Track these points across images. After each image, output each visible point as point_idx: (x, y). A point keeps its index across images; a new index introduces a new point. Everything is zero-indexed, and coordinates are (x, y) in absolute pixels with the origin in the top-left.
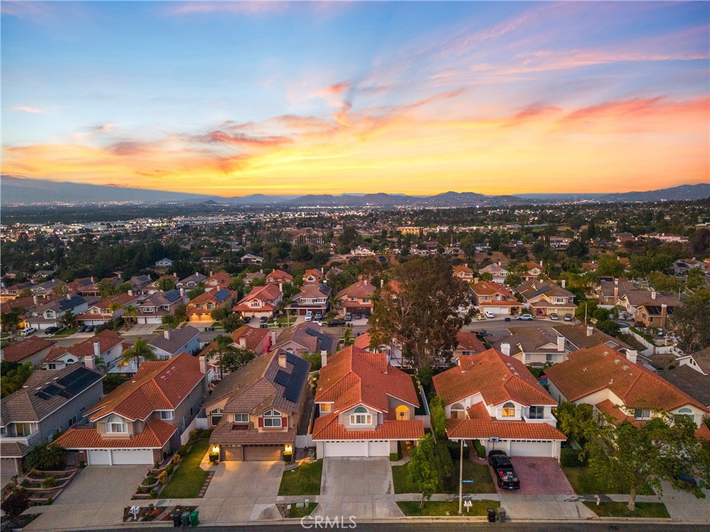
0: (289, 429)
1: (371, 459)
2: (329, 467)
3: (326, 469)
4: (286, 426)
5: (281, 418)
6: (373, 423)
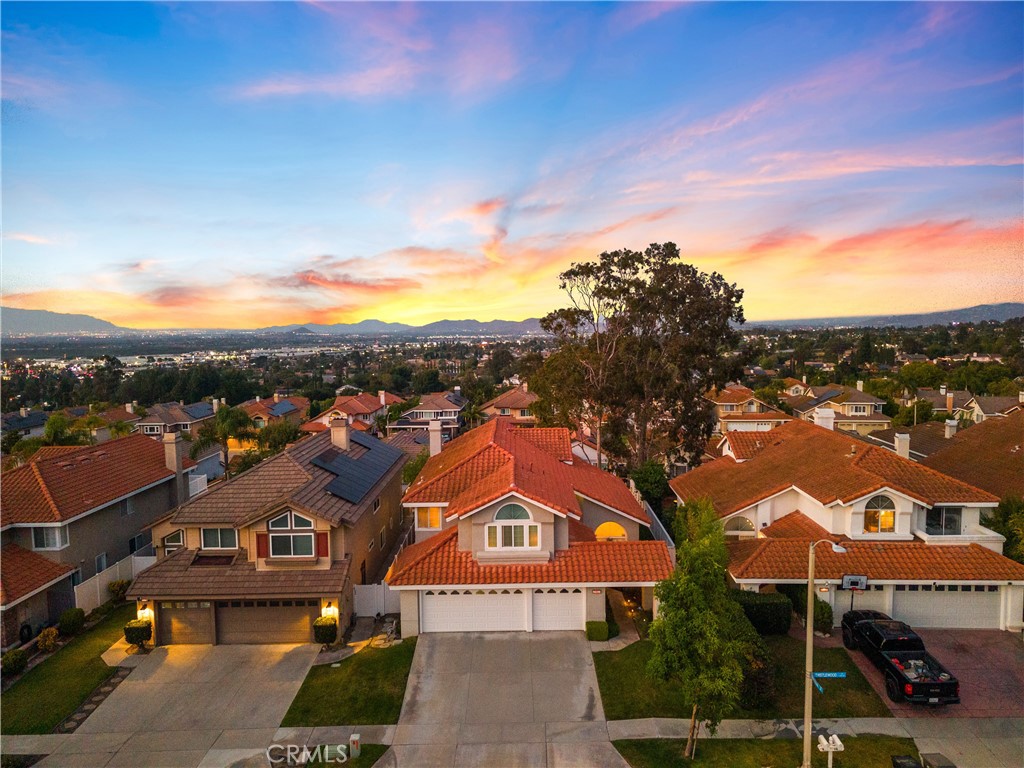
0: (334, 563)
1: (540, 637)
2: (430, 656)
3: (423, 659)
4: (327, 555)
5: (312, 534)
6: (542, 545)
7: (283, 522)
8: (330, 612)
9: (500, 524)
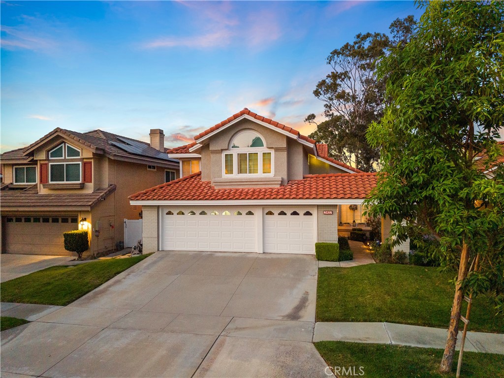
0: (98, 189)
3: (145, 265)
4: (91, 182)
5: (80, 163)
6: (275, 171)
7: (58, 153)
8: (85, 226)
9: (236, 151)
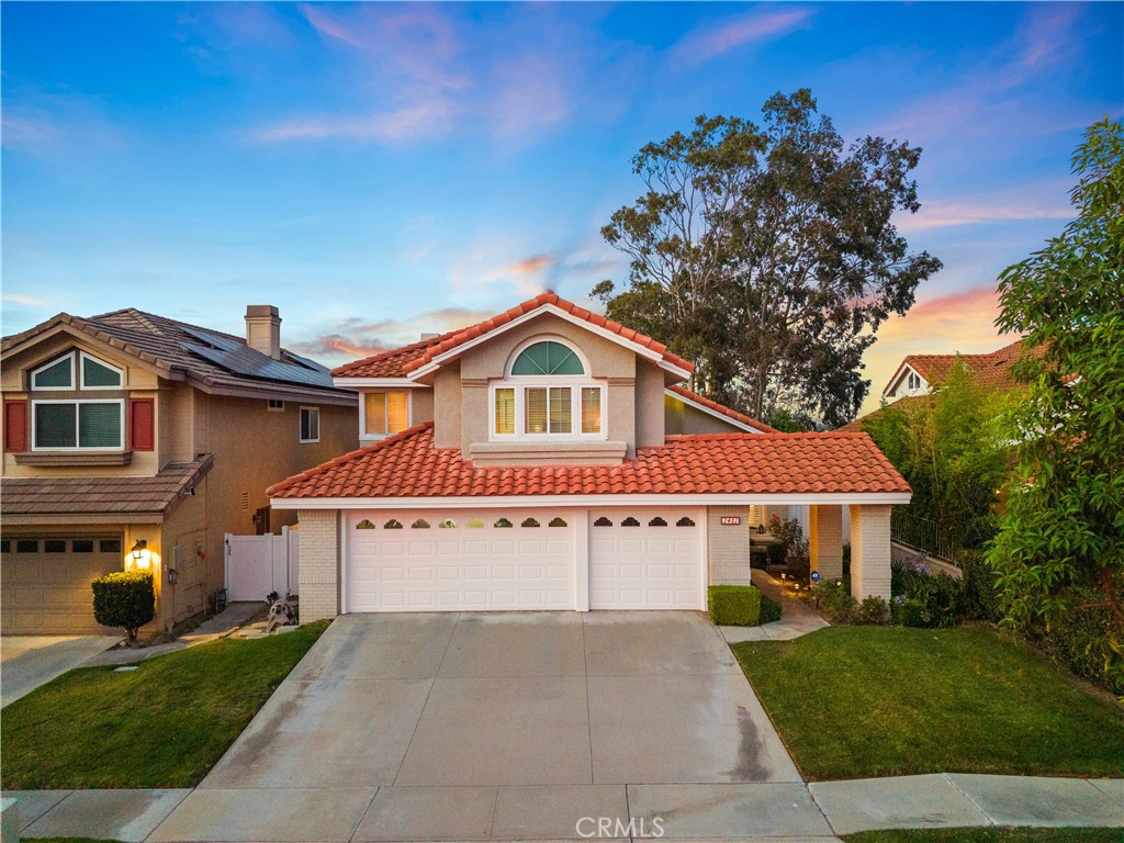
0: (169, 466)
1: (606, 621)
2: (349, 649)
3: (330, 655)
4: (151, 448)
5: (121, 401)
6: (611, 429)
8: (143, 561)
9: (521, 383)
